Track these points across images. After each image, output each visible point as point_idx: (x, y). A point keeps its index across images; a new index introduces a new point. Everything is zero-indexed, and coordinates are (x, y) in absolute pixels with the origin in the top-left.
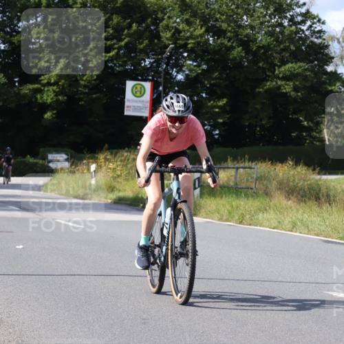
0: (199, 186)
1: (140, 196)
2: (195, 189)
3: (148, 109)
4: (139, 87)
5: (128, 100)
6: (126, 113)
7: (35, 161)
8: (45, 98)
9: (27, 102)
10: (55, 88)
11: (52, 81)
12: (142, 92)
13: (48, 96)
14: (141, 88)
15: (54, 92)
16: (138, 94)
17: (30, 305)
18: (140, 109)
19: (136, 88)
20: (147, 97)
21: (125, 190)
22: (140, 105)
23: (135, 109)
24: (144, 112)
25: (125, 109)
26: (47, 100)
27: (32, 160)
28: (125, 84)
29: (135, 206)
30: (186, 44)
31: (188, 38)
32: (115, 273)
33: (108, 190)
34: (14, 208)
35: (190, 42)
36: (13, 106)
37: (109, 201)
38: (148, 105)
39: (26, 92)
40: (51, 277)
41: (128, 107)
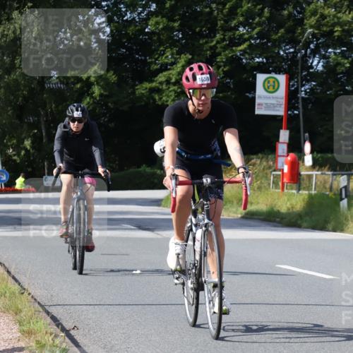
0: (346, 196)
1: (275, 209)
2: (342, 199)
3: (283, 106)
4: (271, 80)
5: (260, 97)
6: (258, 112)
7: (152, 171)
8: (164, 98)
9: (143, 103)
10: (176, 88)
11: (173, 80)
12: (276, 87)
13: (168, 96)
14: (274, 82)
15: (176, 92)
16: (271, 89)
17: (150, 340)
18: (273, 106)
19: (269, 82)
20: (282, 92)
21: (258, 203)
22: (273, 101)
23: (268, 106)
24: (278, 110)
25: (256, 107)
26: (167, 101)
27: (148, 170)
28: (255, 78)
29: (270, 221)
30: (332, 32)
31: (334, 25)
32: (249, 301)
33: (238, 203)
34: (129, 226)
35: (336, 29)
36: (125, 108)
37: (240, 216)
38: (283, 101)
39: (143, 92)
40: (173, 307)
41: (259, 104)
